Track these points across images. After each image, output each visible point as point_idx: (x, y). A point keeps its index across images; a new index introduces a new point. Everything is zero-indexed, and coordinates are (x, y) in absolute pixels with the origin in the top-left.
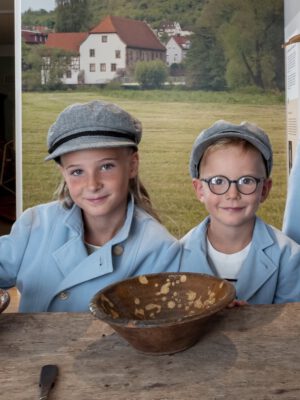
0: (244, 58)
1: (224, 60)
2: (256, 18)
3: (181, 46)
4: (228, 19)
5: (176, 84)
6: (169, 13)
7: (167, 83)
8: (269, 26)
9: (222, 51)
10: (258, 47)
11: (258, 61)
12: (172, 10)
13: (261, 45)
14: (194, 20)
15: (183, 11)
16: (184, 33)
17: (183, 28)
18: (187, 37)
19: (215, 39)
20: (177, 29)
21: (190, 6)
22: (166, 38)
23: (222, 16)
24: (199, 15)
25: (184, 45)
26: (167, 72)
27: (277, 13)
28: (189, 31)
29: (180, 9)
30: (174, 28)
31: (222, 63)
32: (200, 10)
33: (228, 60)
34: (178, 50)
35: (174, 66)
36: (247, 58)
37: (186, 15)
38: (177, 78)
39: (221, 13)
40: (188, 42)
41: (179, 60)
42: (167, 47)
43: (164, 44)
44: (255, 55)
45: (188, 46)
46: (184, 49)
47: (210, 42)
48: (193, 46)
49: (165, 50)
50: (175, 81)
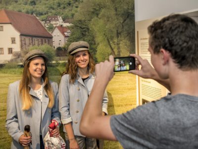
0: (109, 42)
1: (95, 44)
2: (116, 14)
3: (64, 35)
4: (97, 15)
5: (60, 62)
6: (53, 9)
7: (54, 62)
8: (125, 20)
9: (94, 38)
10: (118, 34)
11: (118, 44)
12: (55, 7)
13: (120, 34)
14: (73, 15)
15: (64, 8)
16: (65, 25)
17: (64, 20)
18: (68, 28)
19: (88, 29)
20: (60, 22)
21: (69, 4)
22: (52, 28)
23: (93, 13)
24: (76, 12)
25: (66, 34)
26: (54, 53)
27: (130, 11)
28: (69, 23)
29: (62, 6)
30: (58, 20)
31: (94, 47)
32: (77, 7)
33: (98, 44)
34: (62, 37)
35: (59, 49)
36: (111, 42)
37: (67, 10)
38: (61, 58)
39: (92, 10)
40: (69, 31)
41: (62, 45)
42: (53, 35)
43: (50, 33)
44: (116, 40)
45: (69, 34)
46: (66, 37)
47: (85, 31)
48: (73, 34)
49: (51, 38)
50: (60, 60)
